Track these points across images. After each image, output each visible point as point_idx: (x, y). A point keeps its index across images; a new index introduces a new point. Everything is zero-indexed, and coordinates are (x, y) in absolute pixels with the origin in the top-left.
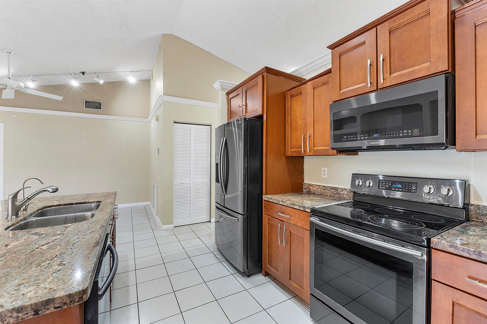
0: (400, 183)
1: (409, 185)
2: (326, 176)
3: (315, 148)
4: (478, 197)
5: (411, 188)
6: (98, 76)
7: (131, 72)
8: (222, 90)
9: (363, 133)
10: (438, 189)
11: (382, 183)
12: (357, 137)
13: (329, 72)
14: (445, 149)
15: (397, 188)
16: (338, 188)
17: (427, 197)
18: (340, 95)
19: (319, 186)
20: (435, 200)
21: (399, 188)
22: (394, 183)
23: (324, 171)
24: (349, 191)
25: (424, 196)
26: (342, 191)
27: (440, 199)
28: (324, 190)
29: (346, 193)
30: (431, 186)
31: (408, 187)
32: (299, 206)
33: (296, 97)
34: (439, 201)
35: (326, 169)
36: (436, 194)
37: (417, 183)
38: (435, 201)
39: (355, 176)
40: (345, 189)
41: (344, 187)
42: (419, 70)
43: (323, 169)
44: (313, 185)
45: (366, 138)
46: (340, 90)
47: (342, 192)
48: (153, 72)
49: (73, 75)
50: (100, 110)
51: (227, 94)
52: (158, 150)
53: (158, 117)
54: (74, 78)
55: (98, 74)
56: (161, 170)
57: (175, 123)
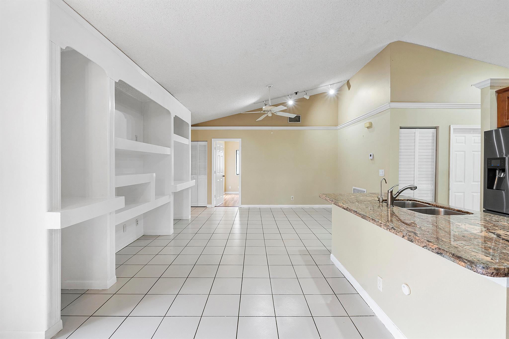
6: (306, 93)
7: (331, 85)
8: (491, 89)
48: (350, 81)
49: (290, 96)
50: (299, 122)
51: (499, 92)
52: (371, 155)
53: (371, 124)
54: (290, 98)
55: (306, 92)
56: (382, 175)
57: (400, 128)
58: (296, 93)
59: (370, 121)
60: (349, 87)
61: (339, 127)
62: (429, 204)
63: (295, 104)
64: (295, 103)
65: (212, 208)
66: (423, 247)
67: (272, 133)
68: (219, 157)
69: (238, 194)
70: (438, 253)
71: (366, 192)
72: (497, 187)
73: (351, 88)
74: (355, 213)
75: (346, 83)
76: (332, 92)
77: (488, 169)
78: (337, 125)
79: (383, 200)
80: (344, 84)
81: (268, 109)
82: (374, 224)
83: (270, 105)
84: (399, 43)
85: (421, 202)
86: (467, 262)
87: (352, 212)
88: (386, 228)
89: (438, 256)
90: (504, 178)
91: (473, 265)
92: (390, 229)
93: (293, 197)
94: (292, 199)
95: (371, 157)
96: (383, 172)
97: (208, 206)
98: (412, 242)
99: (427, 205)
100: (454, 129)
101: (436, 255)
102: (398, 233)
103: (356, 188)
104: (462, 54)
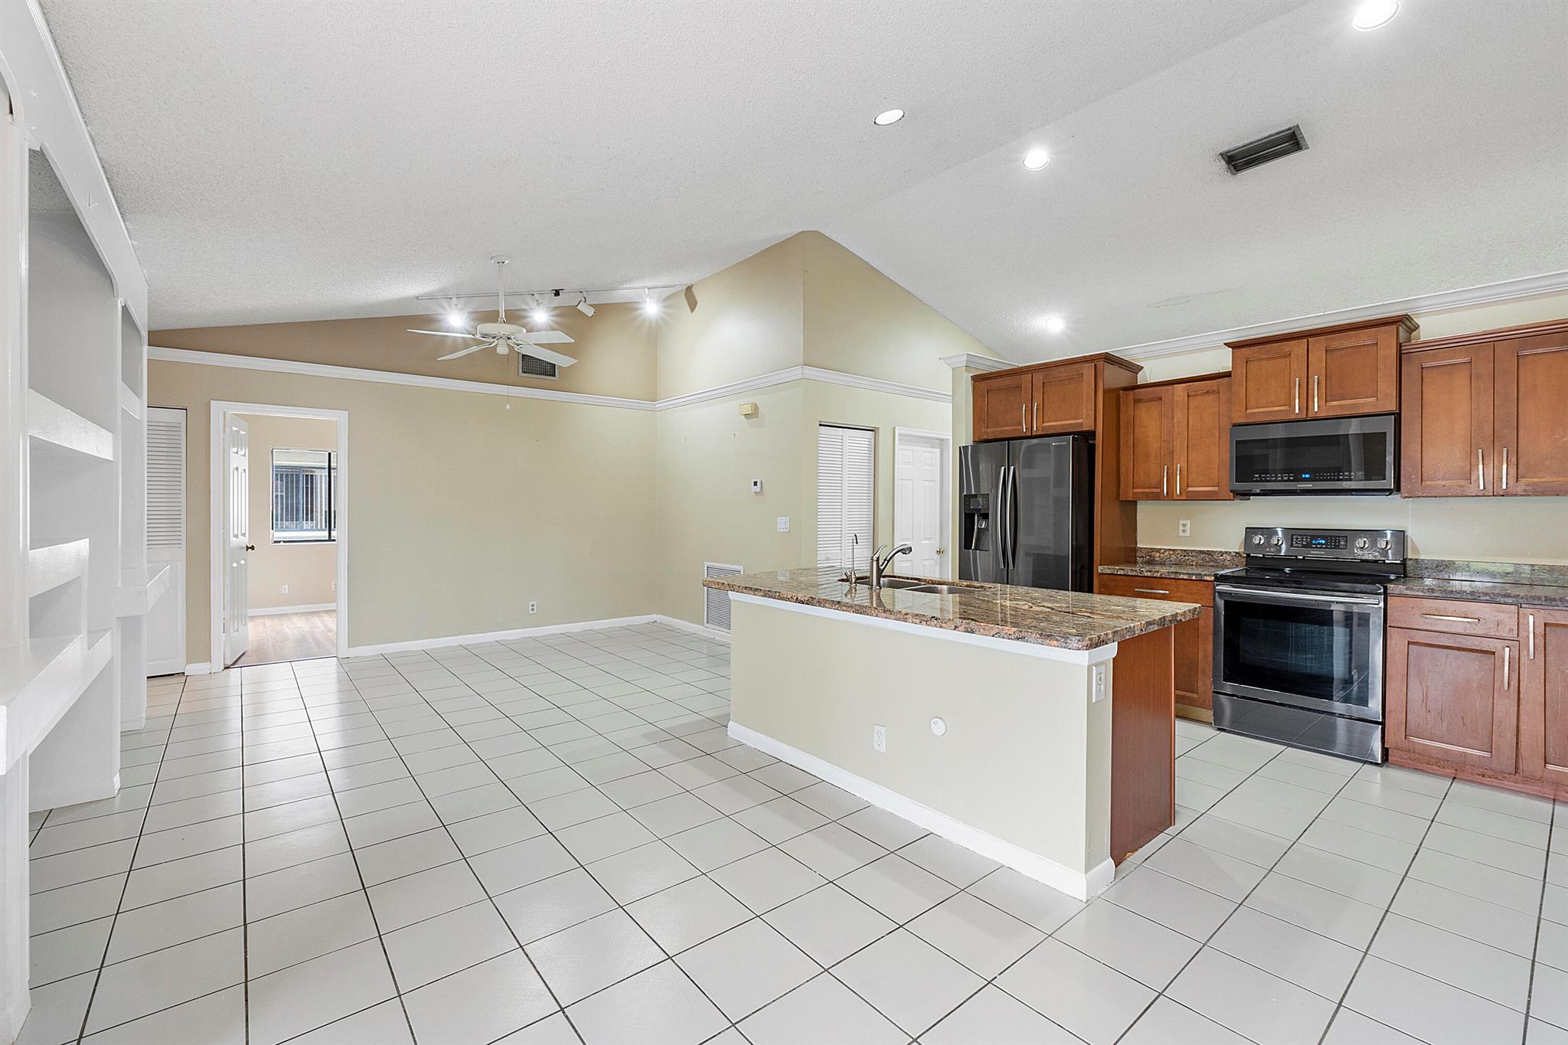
0: (1322, 537)
1: (1335, 540)
2: (1188, 534)
3: (1190, 489)
4: (1416, 550)
5: (1339, 543)
6: (585, 298)
7: (651, 288)
8: (963, 371)
9: (1286, 471)
10: (1374, 543)
11: (1297, 539)
12: (1276, 477)
13: (1228, 375)
14: (1390, 494)
15: (1319, 544)
16: (1212, 552)
17: (1360, 553)
18: (1247, 416)
19: (1174, 550)
20: (1370, 555)
21: (1322, 544)
22: (1313, 537)
23: (1184, 525)
24: (1234, 554)
25: (1356, 551)
26: (1222, 556)
27: (1377, 554)
28: (1185, 556)
29: (1228, 558)
30: (1365, 539)
31: (1335, 542)
32: (1188, 574)
33: (1147, 404)
34: (1375, 557)
35: (1188, 523)
36: (1372, 549)
37: (1346, 537)
38: (1371, 557)
39: (1251, 532)
40: (1226, 552)
41: (1223, 550)
42: (1363, 404)
43: (1182, 522)
44: (1161, 549)
45: (1292, 478)
46: (1246, 409)
47: (1221, 558)
48: (693, 289)
49: (537, 297)
50: (553, 378)
51: (976, 379)
52: (755, 484)
53: (756, 407)
54: (538, 304)
55: (585, 294)
56: (785, 530)
57: (820, 425)
58: (557, 293)
59: (752, 400)
60: (693, 305)
61: (660, 405)
62: (918, 579)
63: (552, 321)
64: (552, 318)
65: (213, 676)
66: (993, 636)
67: (508, 407)
68: (236, 472)
69: (335, 610)
70: (1018, 639)
71: (742, 573)
72: (975, 547)
73: (697, 308)
74: (837, 606)
75: (684, 291)
76: (651, 309)
77: (966, 514)
78: (654, 399)
79: (858, 579)
80: (678, 292)
81: (502, 333)
82: (889, 618)
83: (502, 318)
84: (817, 235)
85: (903, 578)
86: (1060, 638)
87: (827, 605)
88: (918, 621)
89: (1019, 642)
90: (987, 529)
91: (1068, 641)
92: (927, 622)
93: (535, 603)
94: (533, 610)
95: (758, 488)
96: (788, 523)
97: (189, 670)
98: (973, 632)
99: (916, 581)
100: (900, 435)
101: (1016, 642)
102: (944, 625)
103: (715, 564)
104: (910, 290)
